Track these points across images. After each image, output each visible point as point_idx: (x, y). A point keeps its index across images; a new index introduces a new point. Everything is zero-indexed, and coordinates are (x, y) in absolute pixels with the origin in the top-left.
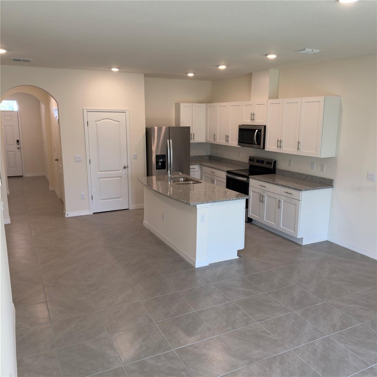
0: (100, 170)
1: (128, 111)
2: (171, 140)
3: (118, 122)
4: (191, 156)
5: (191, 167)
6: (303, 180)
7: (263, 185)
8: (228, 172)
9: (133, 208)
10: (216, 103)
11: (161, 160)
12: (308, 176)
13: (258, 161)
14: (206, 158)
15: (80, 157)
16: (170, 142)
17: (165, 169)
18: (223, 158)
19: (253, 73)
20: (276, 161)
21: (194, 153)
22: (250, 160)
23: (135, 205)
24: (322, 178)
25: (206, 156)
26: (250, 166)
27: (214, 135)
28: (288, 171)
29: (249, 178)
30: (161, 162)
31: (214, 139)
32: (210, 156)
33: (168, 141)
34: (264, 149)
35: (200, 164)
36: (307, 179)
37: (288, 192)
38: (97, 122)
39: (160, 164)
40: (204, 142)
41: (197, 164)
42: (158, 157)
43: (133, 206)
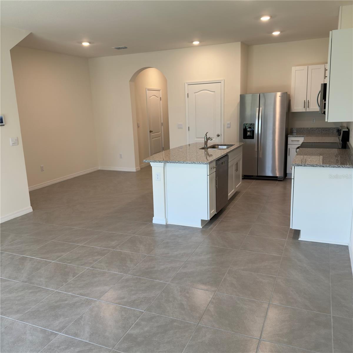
0: (197, 137)
1: (223, 81)
2: (261, 109)
3: (214, 93)
15: (181, 125)
16: (259, 111)
17: (253, 138)
33: (257, 109)
38: (196, 94)
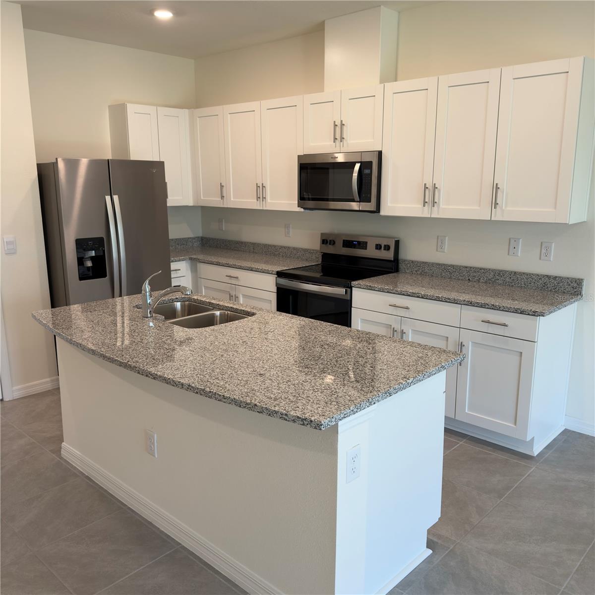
2: (116, 198)
4: (170, 238)
5: (173, 266)
6: (486, 282)
7: (397, 305)
8: (280, 274)
9: (17, 395)
10: (221, 107)
11: (93, 253)
12: (500, 273)
13: (348, 244)
14: (196, 244)
16: (114, 203)
17: (105, 276)
18: (242, 243)
19: (326, 22)
20: (399, 241)
21: (177, 230)
22: (324, 242)
23: (19, 387)
24: (548, 277)
25: (194, 238)
26: (323, 256)
27: (222, 186)
28: (439, 264)
29: (351, 288)
30: (92, 258)
31: (222, 197)
32: (202, 237)
33: (108, 198)
34: (379, 212)
35: (191, 259)
36: (500, 282)
37: (491, 321)
39: (89, 264)
40: (192, 205)
41: (183, 260)
42: (82, 244)
43: (15, 388)
